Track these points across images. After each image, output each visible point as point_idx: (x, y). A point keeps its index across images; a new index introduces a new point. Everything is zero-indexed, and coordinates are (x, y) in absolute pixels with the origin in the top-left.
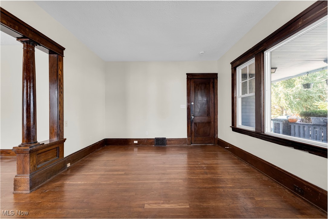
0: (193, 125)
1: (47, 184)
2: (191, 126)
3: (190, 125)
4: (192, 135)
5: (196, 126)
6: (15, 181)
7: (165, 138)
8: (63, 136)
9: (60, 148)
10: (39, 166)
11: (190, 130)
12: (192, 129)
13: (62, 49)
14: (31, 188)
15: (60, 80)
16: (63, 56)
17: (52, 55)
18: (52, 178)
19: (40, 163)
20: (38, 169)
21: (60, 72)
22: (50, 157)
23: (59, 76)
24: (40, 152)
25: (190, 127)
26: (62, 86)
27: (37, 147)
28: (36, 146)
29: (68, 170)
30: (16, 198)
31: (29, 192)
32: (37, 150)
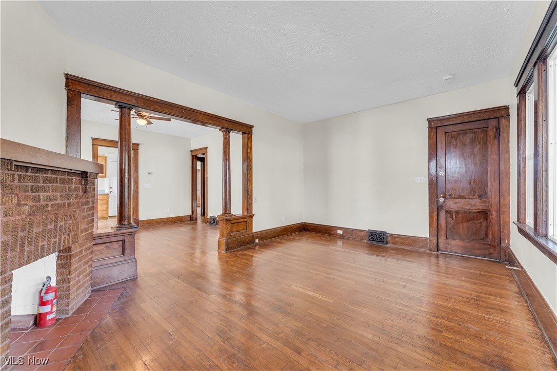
0: (443, 214)
1: (237, 251)
2: (438, 215)
3: (435, 213)
4: (439, 234)
5: (451, 217)
6: (219, 241)
7: (386, 232)
8: (252, 212)
9: (249, 222)
10: (232, 234)
11: (435, 224)
12: (440, 222)
13: (250, 127)
14: (226, 250)
15: (249, 158)
16: (252, 134)
17: (244, 135)
18: (241, 248)
19: (233, 232)
20: (231, 236)
21: (249, 150)
22: (241, 229)
23: (249, 154)
24: (233, 222)
25: (435, 217)
26: (251, 163)
27: (231, 217)
28: (229, 216)
29: (256, 246)
30: (219, 255)
31: (225, 252)
32: (231, 220)
